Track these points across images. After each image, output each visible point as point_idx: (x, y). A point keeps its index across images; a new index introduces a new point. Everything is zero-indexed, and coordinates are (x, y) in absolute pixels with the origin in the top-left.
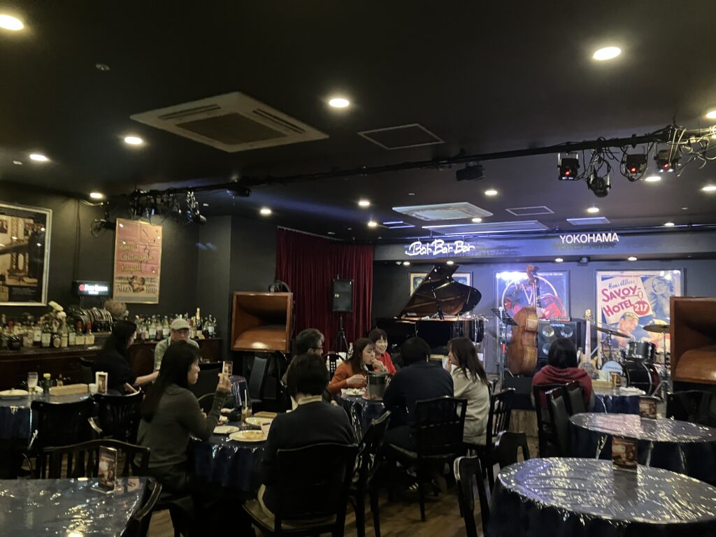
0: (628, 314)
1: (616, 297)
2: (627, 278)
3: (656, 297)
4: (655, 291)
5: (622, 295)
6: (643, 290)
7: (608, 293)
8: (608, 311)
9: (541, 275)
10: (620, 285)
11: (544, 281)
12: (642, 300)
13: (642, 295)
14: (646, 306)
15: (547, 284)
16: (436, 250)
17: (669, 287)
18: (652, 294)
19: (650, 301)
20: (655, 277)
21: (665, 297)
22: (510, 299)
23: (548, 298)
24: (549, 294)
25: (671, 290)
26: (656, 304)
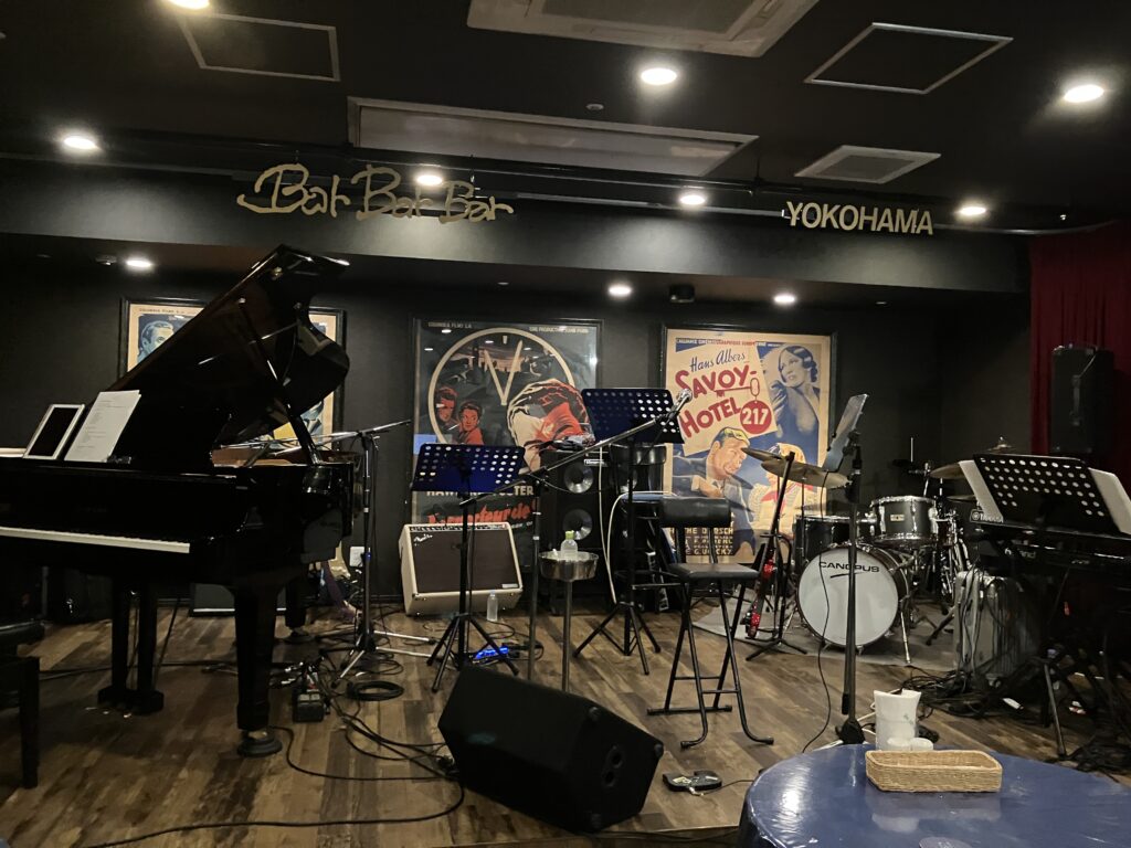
0: (728, 431)
1: (705, 392)
2: (729, 347)
3: (784, 393)
4: (785, 381)
5: (718, 387)
6: (759, 375)
7: (688, 381)
8: (688, 424)
9: (534, 329)
10: (714, 362)
11: (541, 347)
12: (759, 398)
13: (759, 387)
14: (765, 412)
15: (551, 355)
16: (366, 203)
17: (809, 369)
18: (779, 385)
19: (772, 402)
20: (785, 346)
21: (801, 394)
22: (452, 391)
23: (550, 390)
24: (553, 380)
25: (814, 379)
26: (785, 408)
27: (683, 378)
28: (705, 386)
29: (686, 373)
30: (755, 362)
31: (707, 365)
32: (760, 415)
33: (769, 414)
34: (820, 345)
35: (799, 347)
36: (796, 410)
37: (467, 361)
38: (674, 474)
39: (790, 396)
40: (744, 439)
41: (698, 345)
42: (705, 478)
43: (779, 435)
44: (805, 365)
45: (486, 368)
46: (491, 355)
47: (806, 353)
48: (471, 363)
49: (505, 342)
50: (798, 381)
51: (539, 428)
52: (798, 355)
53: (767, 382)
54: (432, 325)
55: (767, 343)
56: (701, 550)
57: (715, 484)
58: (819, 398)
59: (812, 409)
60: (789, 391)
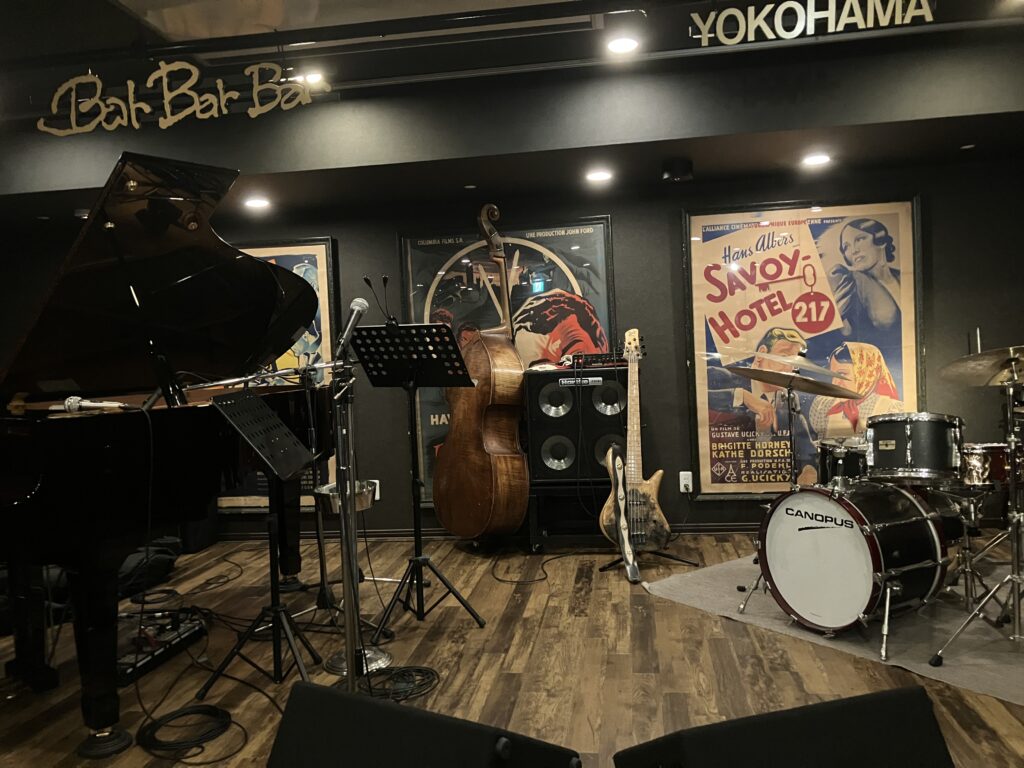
0: (777, 332)
1: (743, 288)
2: (771, 229)
3: (850, 279)
4: (850, 264)
5: (760, 279)
6: (815, 260)
7: (721, 276)
8: (724, 328)
9: (532, 235)
10: (753, 250)
11: (541, 254)
12: (815, 289)
13: (814, 275)
14: (825, 305)
15: (552, 262)
16: (168, 109)
17: (883, 247)
18: (841, 270)
19: (834, 292)
20: (847, 221)
21: (873, 277)
22: (447, 313)
23: (554, 302)
24: (557, 290)
25: (890, 258)
26: (851, 298)
27: (713, 273)
28: (742, 280)
29: (717, 267)
30: (807, 245)
31: (744, 254)
32: (819, 309)
33: (831, 307)
34: (897, 214)
35: (868, 220)
36: (867, 299)
37: (461, 277)
38: (709, 388)
39: (858, 282)
40: (798, 339)
41: (731, 231)
42: (750, 390)
43: (846, 333)
44: (877, 242)
45: (481, 285)
46: (485, 270)
47: (878, 227)
48: (465, 280)
50: (868, 264)
51: (545, 346)
52: (865, 230)
53: (825, 268)
54: (422, 243)
55: (822, 220)
56: (749, 477)
57: (764, 397)
58: (899, 282)
59: (890, 296)
60: (861, 279)
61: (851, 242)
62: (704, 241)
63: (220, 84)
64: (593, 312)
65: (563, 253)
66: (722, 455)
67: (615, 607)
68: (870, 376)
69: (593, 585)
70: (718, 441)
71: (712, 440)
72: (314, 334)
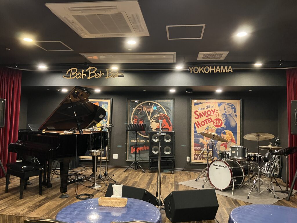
0: (210, 127)
1: (203, 116)
2: (209, 104)
3: (226, 116)
4: (226, 113)
5: (206, 115)
6: (219, 111)
7: (198, 113)
8: (198, 125)
9: (157, 101)
10: (205, 108)
11: (158, 105)
12: (218, 118)
13: (218, 115)
14: (221, 121)
15: (161, 107)
16: (90, 75)
17: (234, 110)
18: (224, 114)
19: (223, 119)
20: (226, 103)
21: (231, 116)
22: (137, 117)
23: (161, 116)
24: (161, 114)
25: (235, 112)
26: (226, 120)
27: (196, 113)
28: (203, 114)
29: (197, 111)
30: (217, 108)
31: (203, 109)
32: (219, 122)
34: (237, 103)
35: (230, 104)
36: (230, 121)
37: (140, 109)
38: (194, 138)
39: (228, 117)
40: (214, 128)
41: (201, 104)
42: (203, 139)
43: (225, 128)
44: (232, 108)
45: (145, 111)
46: (146, 108)
47: (233, 105)
48: (141, 110)
49: (149, 104)
50: (230, 113)
51: (158, 126)
52: (230, 106)
54: (132, 101)
55: (221, 103)
56: (202, 159)
57: (206, 141)
58: (237, 117)
59: (235, 121)
60: (228, 116)
61: (227, 108)
62: (195, 105)
63: (101, 72)
64: (169, 119)
65: (163, 105)
66: (196, 153)
67: (171, 183)
68: (230, 138)
69: (166, 179)
70: (196, 150)
71: (194, 150)
72: (106, 120)
